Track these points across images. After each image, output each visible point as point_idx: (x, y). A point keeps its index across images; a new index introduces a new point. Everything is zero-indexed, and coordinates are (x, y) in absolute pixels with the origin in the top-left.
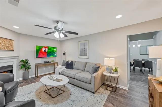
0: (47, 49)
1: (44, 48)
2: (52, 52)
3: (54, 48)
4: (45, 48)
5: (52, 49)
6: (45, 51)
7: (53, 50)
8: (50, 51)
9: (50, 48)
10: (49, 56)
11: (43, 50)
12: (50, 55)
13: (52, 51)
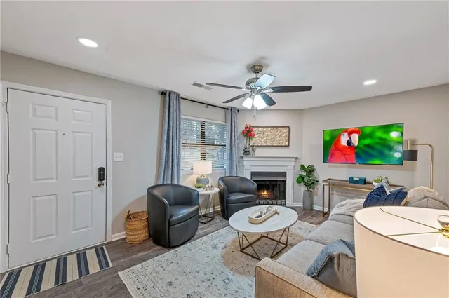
0: (355, 138)
1: (346, 134)
2: (378, 147)
3: (387, 128)
4: (350, 134)
5: (379, 134)
6: (349, 143)
7: (384, 136)
8: (367, 142)
9: (368, 131)
10: (367, 161)
11: (344, 140)
12: (371, 156)
13: (377, 143)
